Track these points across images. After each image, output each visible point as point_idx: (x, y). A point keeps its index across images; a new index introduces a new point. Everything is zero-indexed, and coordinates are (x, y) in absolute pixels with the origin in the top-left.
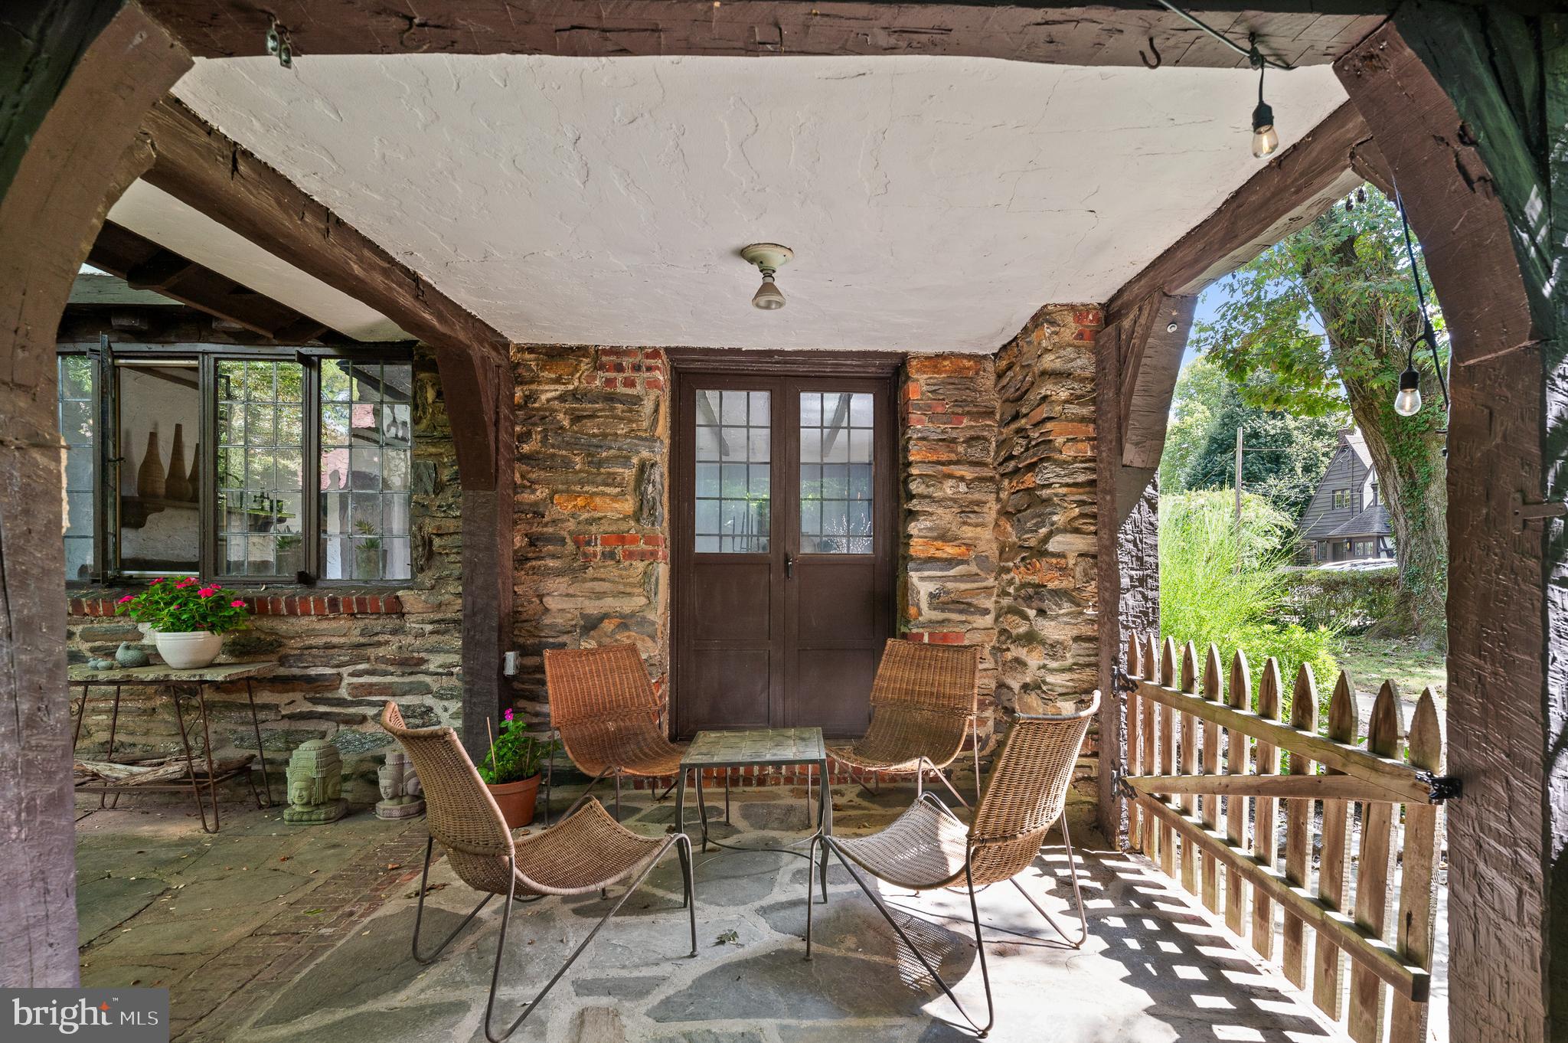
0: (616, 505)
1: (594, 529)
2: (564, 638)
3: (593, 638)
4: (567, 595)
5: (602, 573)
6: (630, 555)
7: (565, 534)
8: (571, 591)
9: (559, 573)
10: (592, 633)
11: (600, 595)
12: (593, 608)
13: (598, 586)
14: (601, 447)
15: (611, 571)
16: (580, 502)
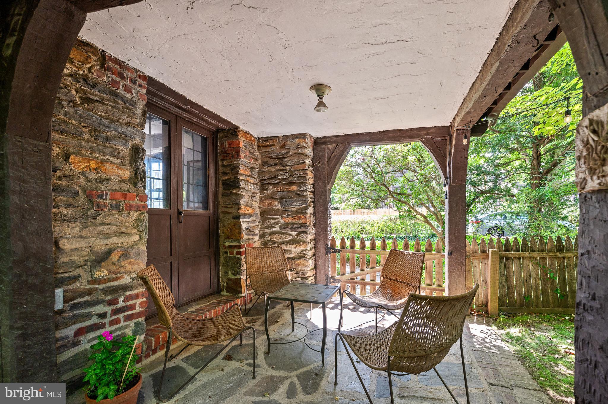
0: (119, 172)
1: (103, 186)
2: (78, 271)
3: (104, 268)
4: (79, 237)
5: (108, 220)
6: (130, 207)
7: (77, 188)
8: (84, 233)
9: (72, 220)
10: (103, 264)
11: (107, 236)
12: (101, 245)
13: (106, 229)
14: (109, 127)
15: (116, 217)
16: (92, 164)
